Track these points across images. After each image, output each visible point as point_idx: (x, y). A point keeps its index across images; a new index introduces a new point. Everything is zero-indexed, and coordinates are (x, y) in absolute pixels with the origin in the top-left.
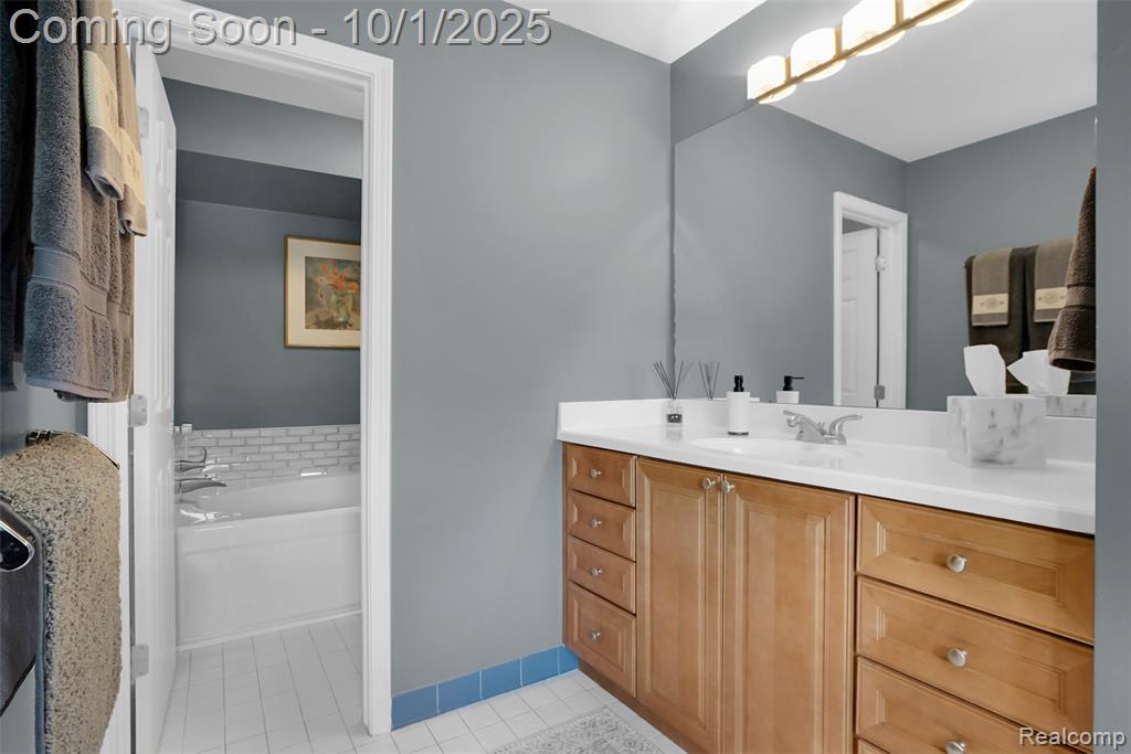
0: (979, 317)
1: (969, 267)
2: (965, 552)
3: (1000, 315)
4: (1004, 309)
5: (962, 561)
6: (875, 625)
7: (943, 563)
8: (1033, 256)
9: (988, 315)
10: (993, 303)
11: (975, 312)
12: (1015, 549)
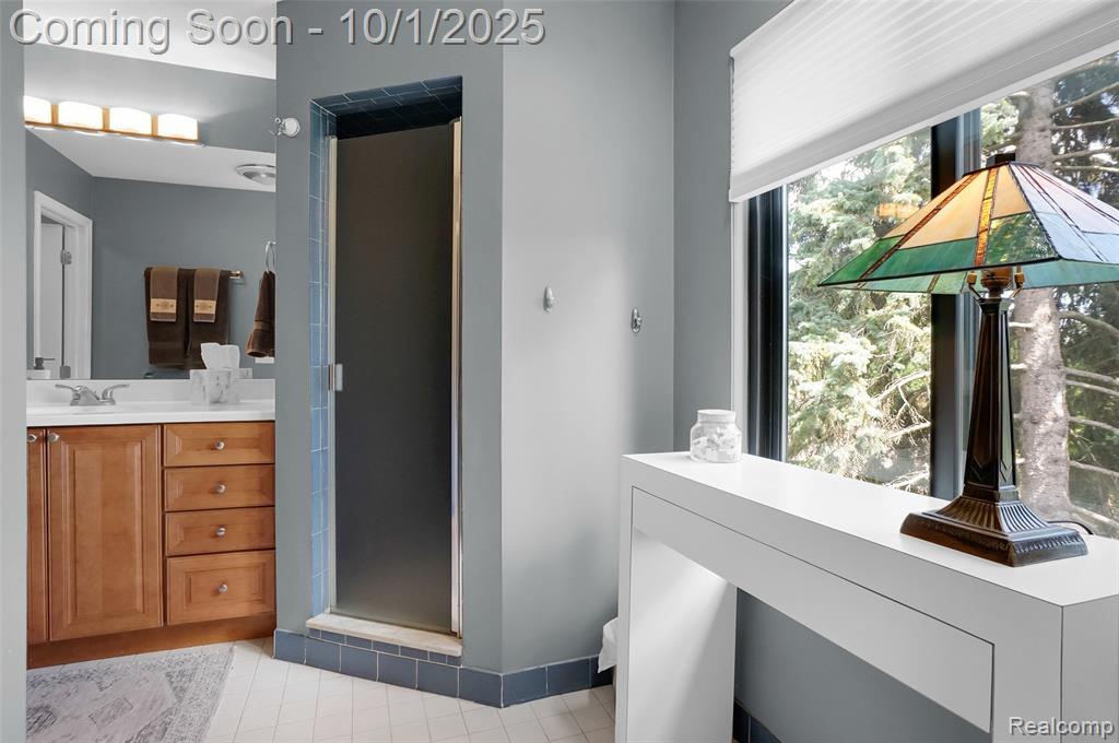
0: (156, 314)
1: (147, 274)
2: (222, 440)
3: (171, 314)
4: (173, 310)
5: (223, 444)
6: (175, 491)
7: (213, 448)
8: (193, 276)
9: (162, 313)
10: (165, 306)
11: (152, 310)
12: (244, 432)
